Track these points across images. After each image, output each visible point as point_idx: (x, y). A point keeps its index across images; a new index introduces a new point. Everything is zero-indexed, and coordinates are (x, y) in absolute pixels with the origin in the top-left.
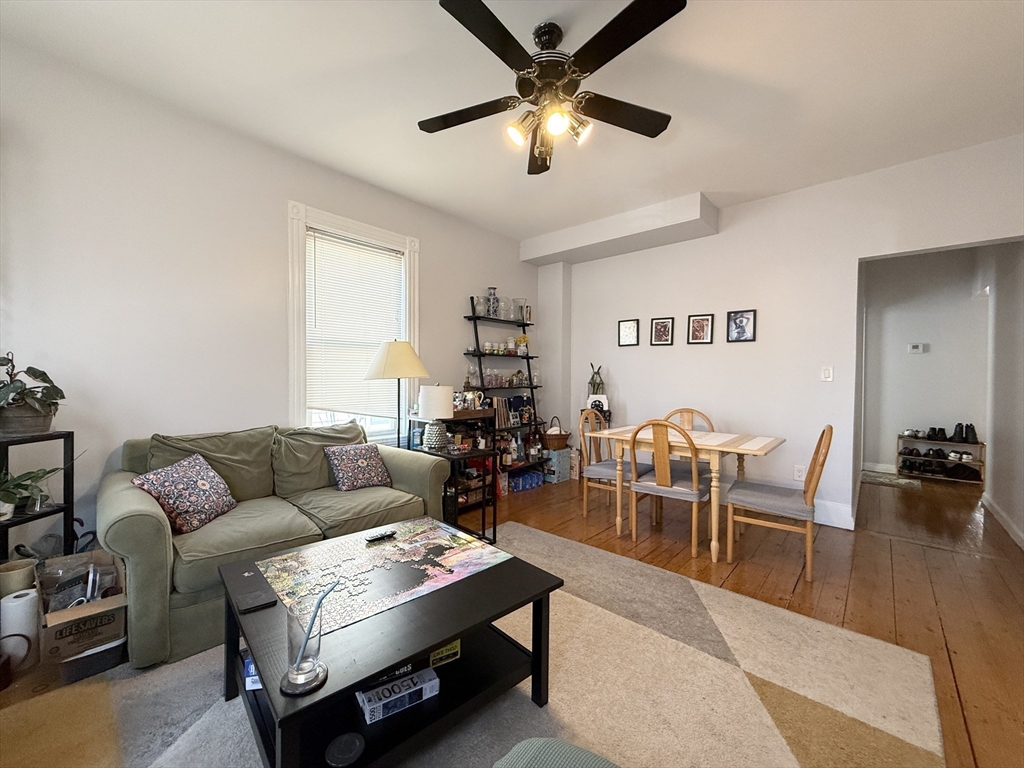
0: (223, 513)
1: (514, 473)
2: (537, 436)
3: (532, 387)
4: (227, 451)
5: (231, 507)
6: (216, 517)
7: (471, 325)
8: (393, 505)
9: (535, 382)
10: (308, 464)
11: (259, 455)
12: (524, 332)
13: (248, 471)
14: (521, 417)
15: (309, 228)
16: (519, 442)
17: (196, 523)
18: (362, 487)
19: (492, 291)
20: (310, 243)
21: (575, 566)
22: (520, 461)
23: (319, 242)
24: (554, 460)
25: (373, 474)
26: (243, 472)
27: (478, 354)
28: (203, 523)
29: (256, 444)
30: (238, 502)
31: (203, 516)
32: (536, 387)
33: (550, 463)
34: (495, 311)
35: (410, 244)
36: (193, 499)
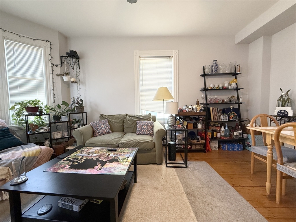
0: (106, 134)
1: (221, 142)
2: (240, 127)
3: (239, 104)
4: (114, 119)
5: (109, 133)
6: (103, 134)
7: (203, 78)
8: (141, 142)
9: (241, 101)
10: (131, 125)
11: (120, 121)
12: (236, 78)
13: (116, 125)
14: (229, 117)
15: (140, 57)
16: (226, 128)
17: (97, 135)
18: (142, 134)
19: (215, 62)
20: (141, 62)
21: (213, 196)
22: (226, 137)
23: (143, 61)
24: (251, 140)
25: (147, 131)
26: (115, 125)
27: (205, 90)
28: (99, 135)
29: (120, 118)
30: (113, 132)
31: (99, 134)
32: (241, 103)
33: (249, 141)
34: (216, 70)
35: (175, 52)
36: (99, 129)
